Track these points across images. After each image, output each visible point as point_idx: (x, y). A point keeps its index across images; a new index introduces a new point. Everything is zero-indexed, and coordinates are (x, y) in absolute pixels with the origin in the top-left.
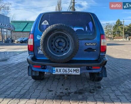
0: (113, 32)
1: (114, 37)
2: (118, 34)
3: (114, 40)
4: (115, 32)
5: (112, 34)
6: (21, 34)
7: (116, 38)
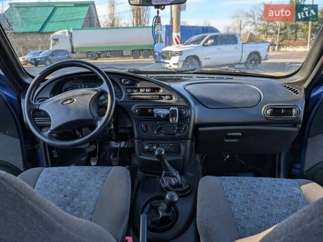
0: (282, 29)
1: (282, 41)
2: (293, 34)
3: (282, 49)
4: (285, 28)
5: (276, 33)
6: (39, 38)
7: (288, 45)
